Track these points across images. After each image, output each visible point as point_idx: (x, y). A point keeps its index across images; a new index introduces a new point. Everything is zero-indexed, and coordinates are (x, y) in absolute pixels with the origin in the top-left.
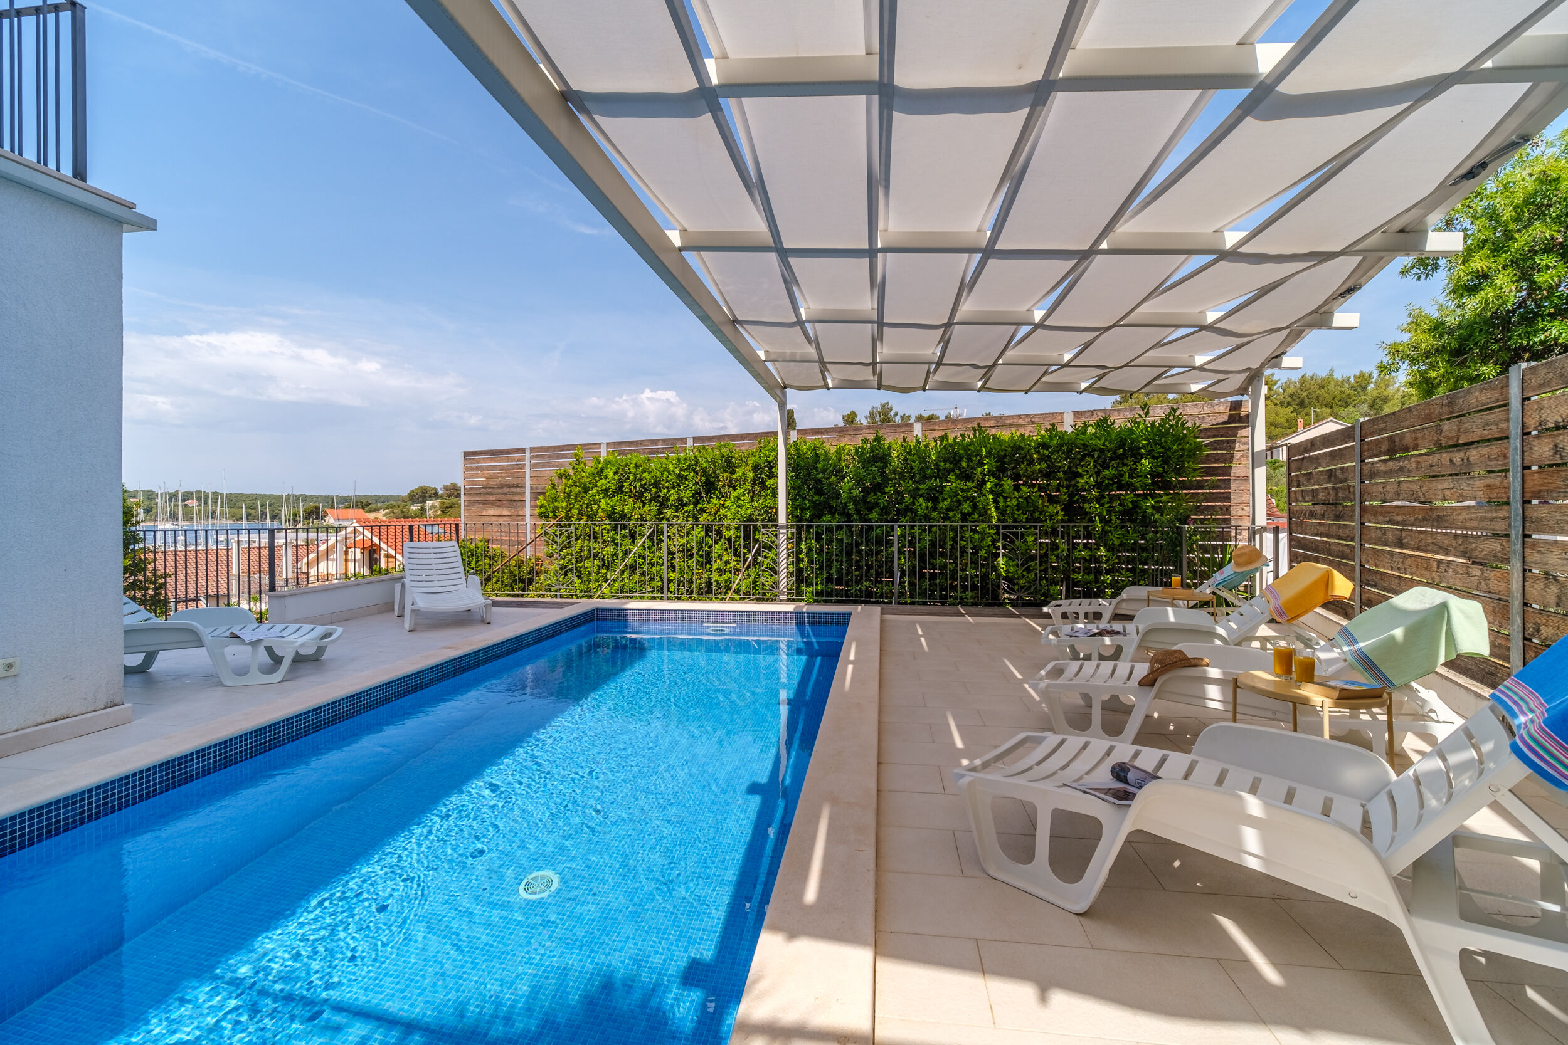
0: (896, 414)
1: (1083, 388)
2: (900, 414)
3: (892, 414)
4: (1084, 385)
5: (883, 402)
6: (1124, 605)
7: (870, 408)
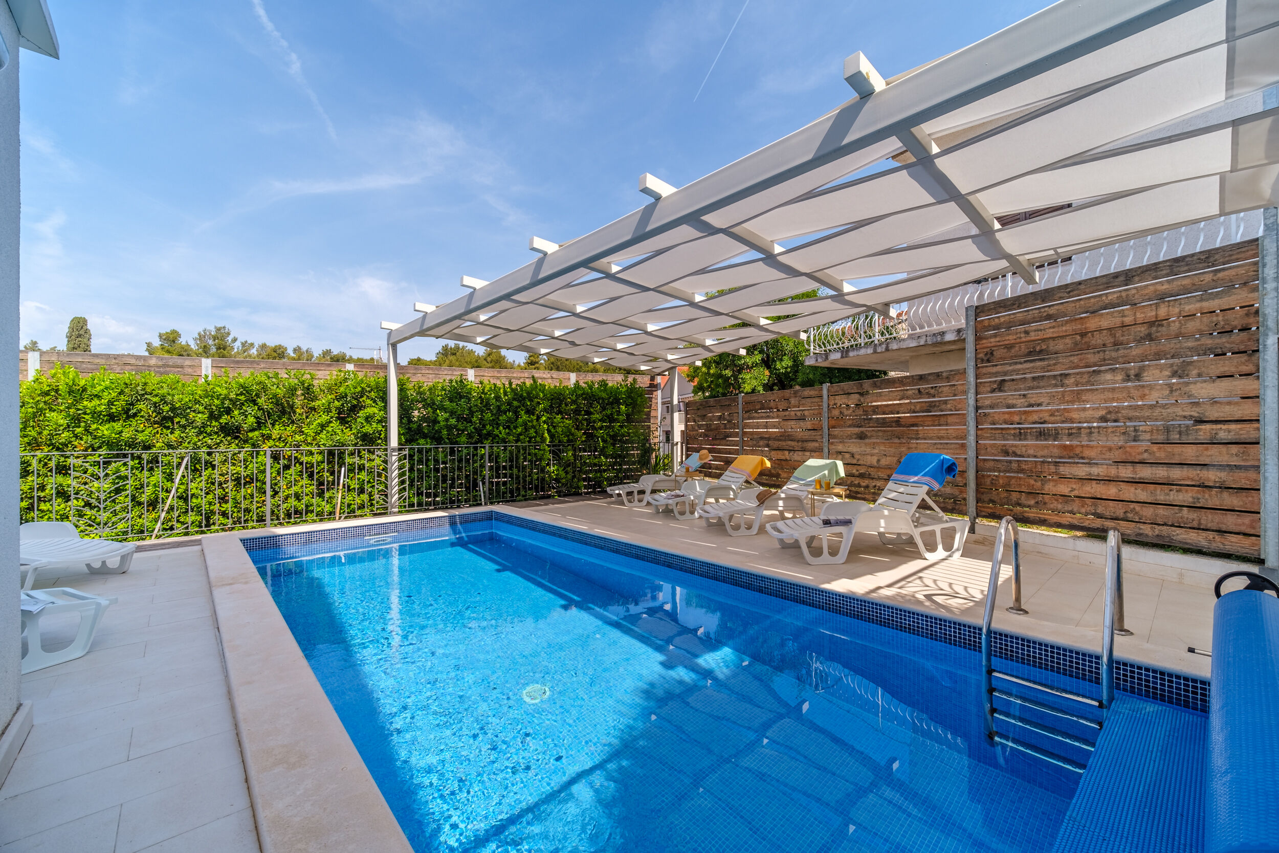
0: (235, 340)
1: (478, 341)
2: (241, 339)
3: (230, 339)
4: (479, 340)
5: (219, 326)
6: (656, 484)
7: (201, 330)
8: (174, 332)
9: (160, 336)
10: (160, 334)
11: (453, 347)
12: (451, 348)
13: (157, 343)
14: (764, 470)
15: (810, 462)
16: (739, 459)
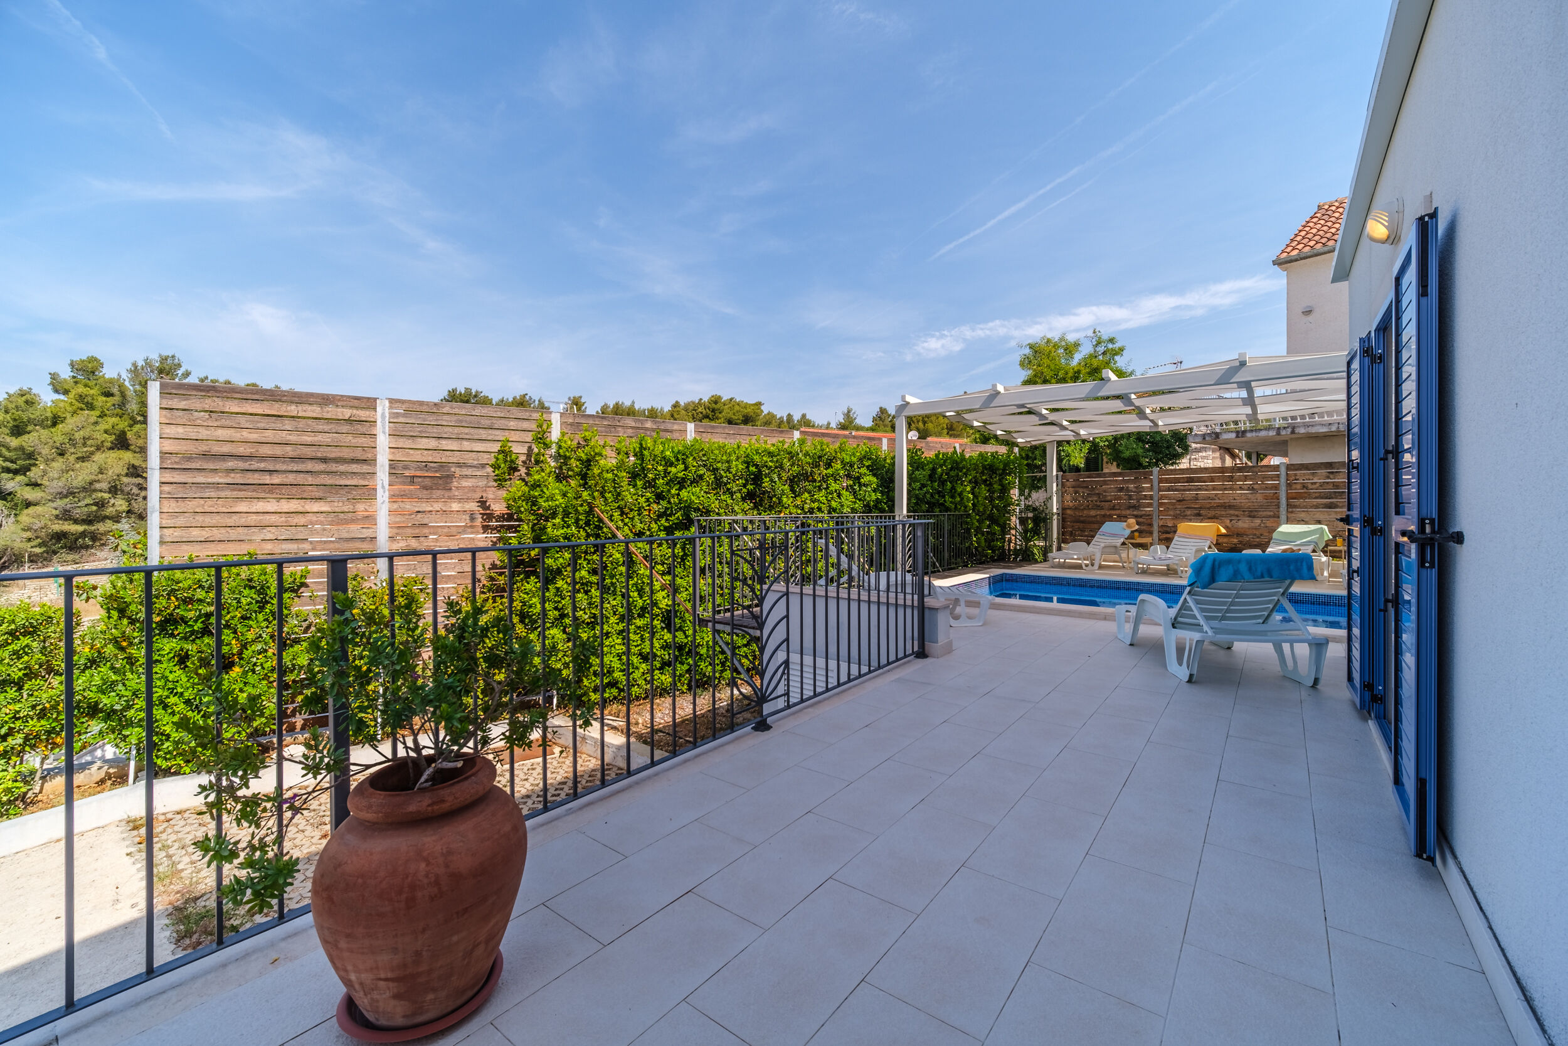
8: (92, 359)
9: (72, 365)
10: (72, 361)
11: (463, 392)
12: (460, 394)
13: (66, 373)
14: (1220, 536)
15: (1285, 528)
16: (1183, 527)
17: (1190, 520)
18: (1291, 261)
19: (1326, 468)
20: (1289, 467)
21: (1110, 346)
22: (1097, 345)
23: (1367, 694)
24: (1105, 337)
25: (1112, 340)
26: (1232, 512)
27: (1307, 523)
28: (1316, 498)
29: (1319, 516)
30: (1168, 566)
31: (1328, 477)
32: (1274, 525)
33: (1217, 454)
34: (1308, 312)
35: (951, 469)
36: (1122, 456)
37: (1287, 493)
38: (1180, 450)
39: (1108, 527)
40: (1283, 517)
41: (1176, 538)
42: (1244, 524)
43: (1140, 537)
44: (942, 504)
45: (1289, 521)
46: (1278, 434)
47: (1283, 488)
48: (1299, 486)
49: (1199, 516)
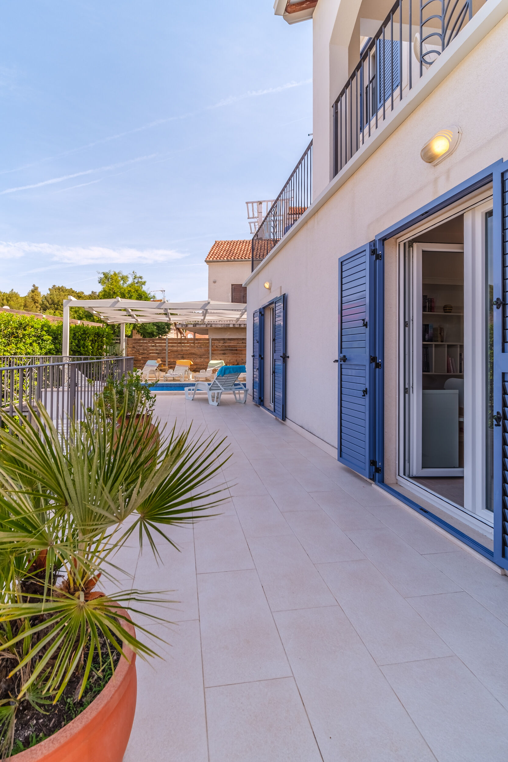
14: (191, 365)
15: (212, 362)
16: (179, 362)
17: (180, 359)
18: (210, 262)
19: (223, 340)
20: (213, 339)
21: (140, 280)
22: (135, 279)
23: (260, 400)
24: (138, 275)
25: (141, 278)
26: (194, 356)
27: (217, 360)
28: (220, 351)
29: (221, 357)
30: (173, 378)
31: (223, 344)
32: (208, 361)
33: (176, 332)
34: (215, 282)
35: (83, 334)
36: (148, 331)
37: (212, 349)
38: (167, 330)
39: (149, 362)
40: (210, 358)
41: (176, 366)
42: (198, 360)
43: (164, 366)
44: (79, 352)
45: (212, 360)
46: (207, 327)
47: (210, 347)
48: (215, 347)
49: (183, 358)
